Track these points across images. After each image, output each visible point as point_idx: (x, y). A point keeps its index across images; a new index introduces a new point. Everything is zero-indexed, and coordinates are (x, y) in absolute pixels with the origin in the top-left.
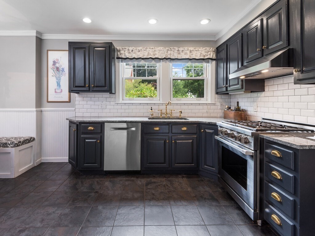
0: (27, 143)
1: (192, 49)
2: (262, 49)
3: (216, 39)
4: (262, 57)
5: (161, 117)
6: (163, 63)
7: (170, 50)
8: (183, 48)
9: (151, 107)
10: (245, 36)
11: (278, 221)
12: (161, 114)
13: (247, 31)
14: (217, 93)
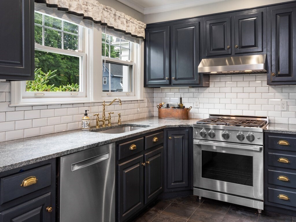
1: (128, 17)
2: (231, 47)
3: (145, 12)
4: (231, 54)
5: (97, 127)
6: (95, 28)
7: (106, 10)
8: (120, 13)
9: (86, 111)
10: (204, 27)
11: (286, 198)
12: (97, 122)
13: (209, 22)
14: (146, 85)
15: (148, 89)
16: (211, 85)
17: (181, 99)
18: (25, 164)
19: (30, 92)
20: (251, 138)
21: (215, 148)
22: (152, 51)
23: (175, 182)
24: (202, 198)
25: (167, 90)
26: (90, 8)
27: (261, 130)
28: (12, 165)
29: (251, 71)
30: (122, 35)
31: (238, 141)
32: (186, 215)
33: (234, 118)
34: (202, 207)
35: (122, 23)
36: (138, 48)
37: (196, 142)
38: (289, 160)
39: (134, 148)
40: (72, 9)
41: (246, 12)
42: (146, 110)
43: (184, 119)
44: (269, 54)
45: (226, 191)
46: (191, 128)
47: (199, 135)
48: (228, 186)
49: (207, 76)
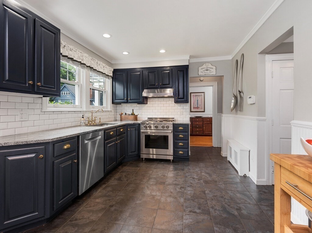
1: (104, 65)
2: (158, 84)
3: (112, 62)
4: (158, 88)
5: (89, 125)
6: (86, 70)
7: (93, 60)
8: (100, 62)
9: (83, 115)
10: (145, 73)
11: (182, 153)
12: (88, 122)
13: (147, 71)
14: (113, 103)
15: (114, 105)
16: (148, 103)
17: (133, 110)
18: (66, 138)
19: (52, 104)
20: (168, 127)
21: (149, 133)
22: (117, 84)
23: (131, 152)
24: (145, 159)
25: (124, 105)
26: (84, 58)
27: (172, 123)
28: (60, 137)
29: (167, 96)
30: (100, 74)
31: (162, 129)
32: (137, 167)
33: (159, 119)
34: (145, 162)
35: (101, 68)
36: (109, 82)
37: (142, 131)
38: (183, 136)
39: (112, 133)
40: (75, 59)
41: (165, 68)
42: (113, 116)
43: (135, 121)
44: (175, 88)
45: (155, 154)
46: (139, 124)
47: (144, 127)
48: (156, 151)
49: (146, 98)
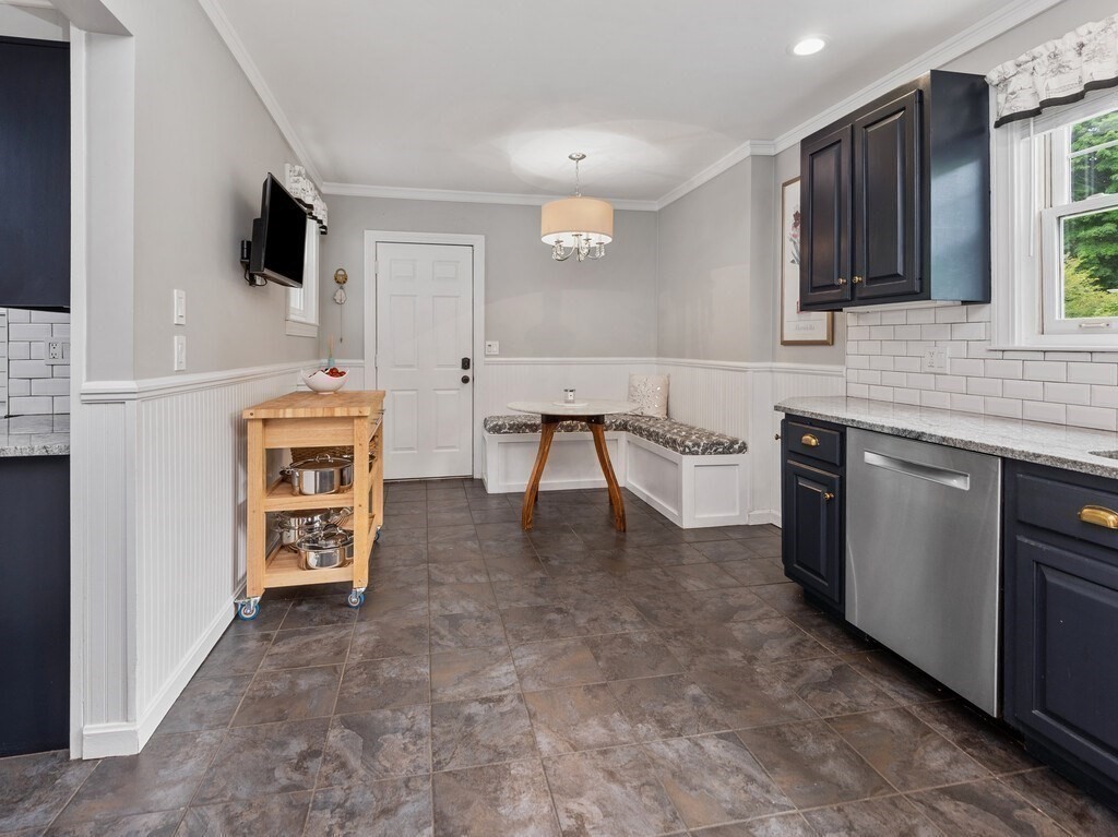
0: (720, 453)
